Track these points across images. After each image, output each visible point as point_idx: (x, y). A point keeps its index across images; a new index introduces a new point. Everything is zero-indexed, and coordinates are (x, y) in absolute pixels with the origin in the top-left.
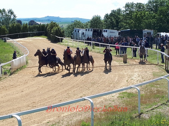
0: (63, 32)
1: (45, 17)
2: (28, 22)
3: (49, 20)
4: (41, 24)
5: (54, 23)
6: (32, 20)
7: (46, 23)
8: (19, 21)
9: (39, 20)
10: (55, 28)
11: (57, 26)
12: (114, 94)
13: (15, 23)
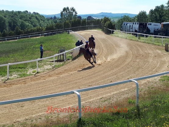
0: (114, 25)
1: (100, 13)
2: (86, 18)
3: (103, 16)
4: (96, 19)
5: (107, 18)
6: (89, 15)
7: (101, 18)
8: (80, 17)
9: (95, 16)
10: (108, 22)
11: (109, 20)
12: (156, 78)
13: (76, 18)
